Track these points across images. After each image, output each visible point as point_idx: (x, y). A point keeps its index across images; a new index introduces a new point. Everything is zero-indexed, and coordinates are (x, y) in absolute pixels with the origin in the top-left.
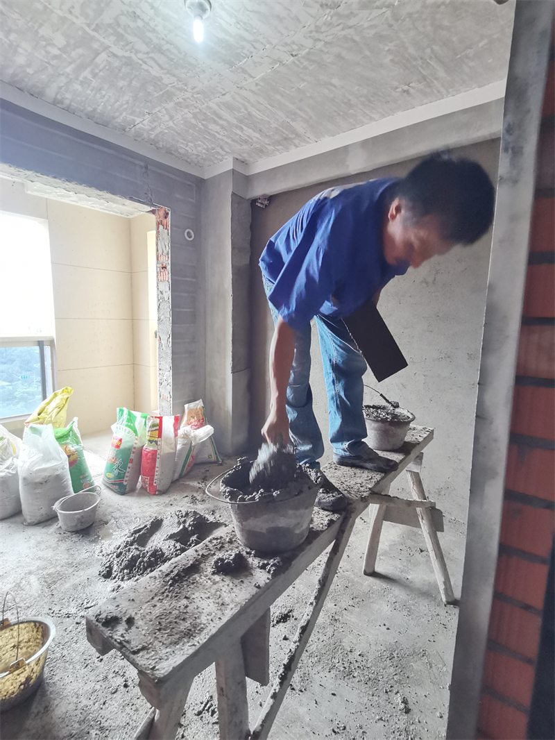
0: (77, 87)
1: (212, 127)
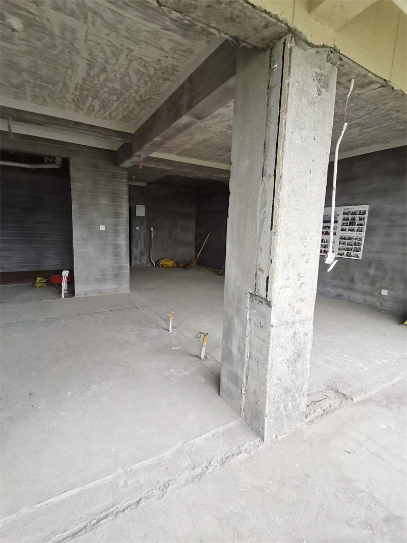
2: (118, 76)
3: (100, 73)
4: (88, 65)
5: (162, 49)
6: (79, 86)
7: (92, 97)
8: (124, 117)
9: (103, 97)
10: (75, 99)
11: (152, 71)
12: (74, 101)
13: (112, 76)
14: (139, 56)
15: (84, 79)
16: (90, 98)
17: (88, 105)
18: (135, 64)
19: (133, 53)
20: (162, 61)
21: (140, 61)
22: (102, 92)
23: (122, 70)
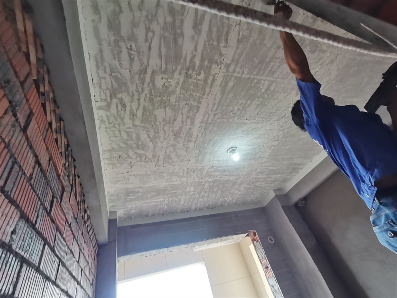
0: (201, 200)
1: (258, 184)
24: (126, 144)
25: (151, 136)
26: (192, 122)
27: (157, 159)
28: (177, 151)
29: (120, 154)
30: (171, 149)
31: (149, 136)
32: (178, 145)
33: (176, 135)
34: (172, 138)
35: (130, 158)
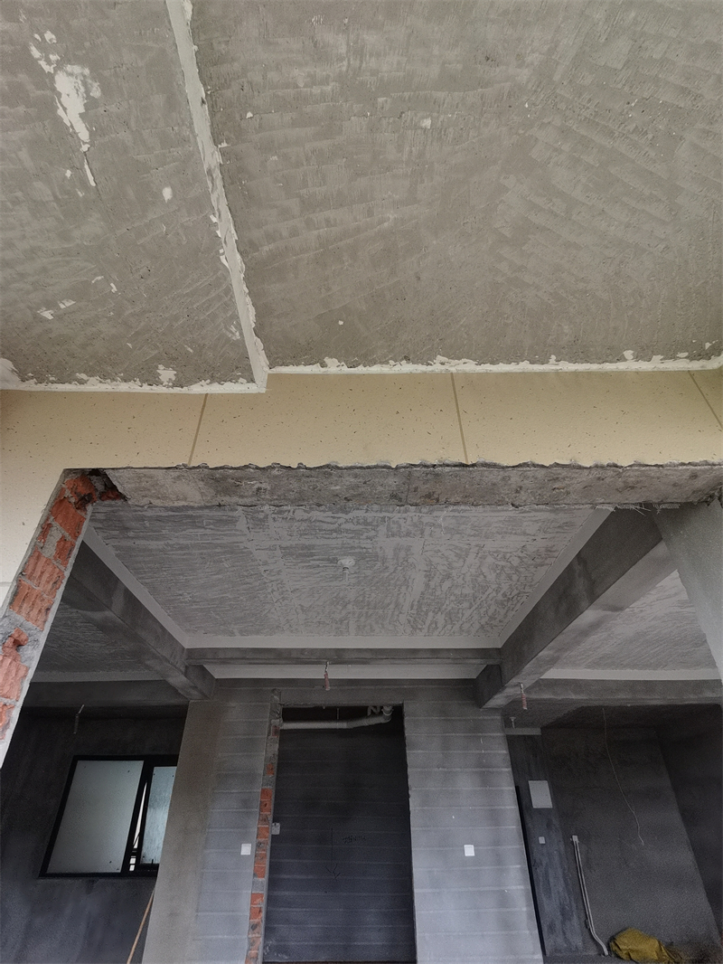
2: (468, 578)
3: (443, 581)
4: (426, 576)
5: (525, 534)
6: (416, 603)
7: (434, 612)
8: (482, 627)
9: (449, 608)
10: (412, 619)
11: (516, 562)
12: (409, 622)
13: (460, 581)
14: (495, 550)
15: (422, 593)
16: (431, 614)
17: (428, 622)
18: (490, 560)
19: (484, 549)
20: (528, 546)
21: (496, 555)
22: (447, 602)
23: (473, 571)
24: (517, 571)
25: (482, 576)
26: (427, 586)
27: (479, 555)
28: (446, 563)
29: (531, 562)
30: (455, 565)
31: (485, 577)
32: (445, 568)
33: (448, 576)
34: (454, 574)
35: (519, 557)
